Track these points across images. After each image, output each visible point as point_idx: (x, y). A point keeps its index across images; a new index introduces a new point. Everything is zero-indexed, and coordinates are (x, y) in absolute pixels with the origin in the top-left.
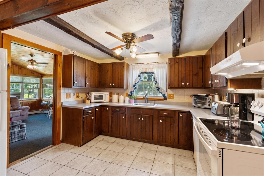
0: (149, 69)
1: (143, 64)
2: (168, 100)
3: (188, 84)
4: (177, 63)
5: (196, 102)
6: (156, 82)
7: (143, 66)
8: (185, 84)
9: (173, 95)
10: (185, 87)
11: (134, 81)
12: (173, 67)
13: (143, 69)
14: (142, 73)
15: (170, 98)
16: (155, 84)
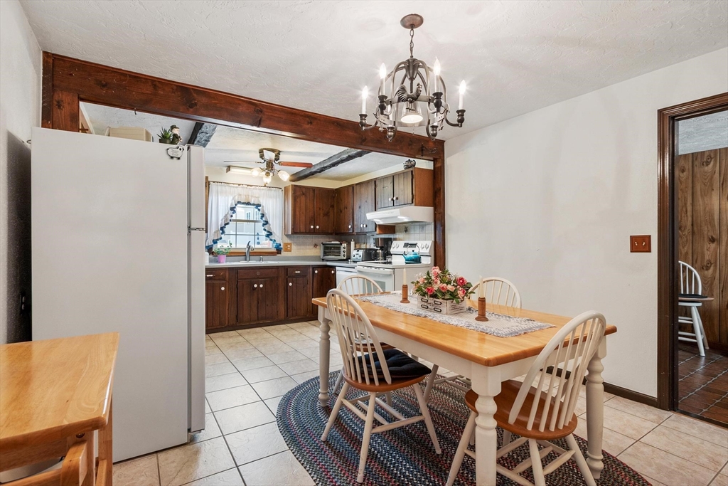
0: (252, 196)
1: (239, 185)
2: (284, 254)
3: (318, 227)
4: (304, 194)
5: (325, 254)
6: (267, 222)
7: (240, 189)
8: (315, 227)
9: (290, 244)
10: (314, 232)
11: (221, 217)
12: (298, 200)
13: (240, 195)
14: (239, 202)
15: (286, 250)
16: (264, 225)
